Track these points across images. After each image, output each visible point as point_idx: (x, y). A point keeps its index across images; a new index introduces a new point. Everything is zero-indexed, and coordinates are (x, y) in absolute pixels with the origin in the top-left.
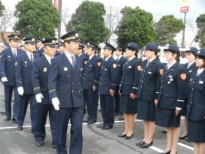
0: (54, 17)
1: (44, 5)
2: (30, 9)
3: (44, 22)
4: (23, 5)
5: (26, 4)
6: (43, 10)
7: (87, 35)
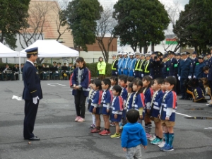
0: (162, 17)
1: (151, 2)
2: (133, 8)
3: (152, 23)
4: (124, 5)
5: (129, 3)
6: (149, 9)
7: (202, 37)
